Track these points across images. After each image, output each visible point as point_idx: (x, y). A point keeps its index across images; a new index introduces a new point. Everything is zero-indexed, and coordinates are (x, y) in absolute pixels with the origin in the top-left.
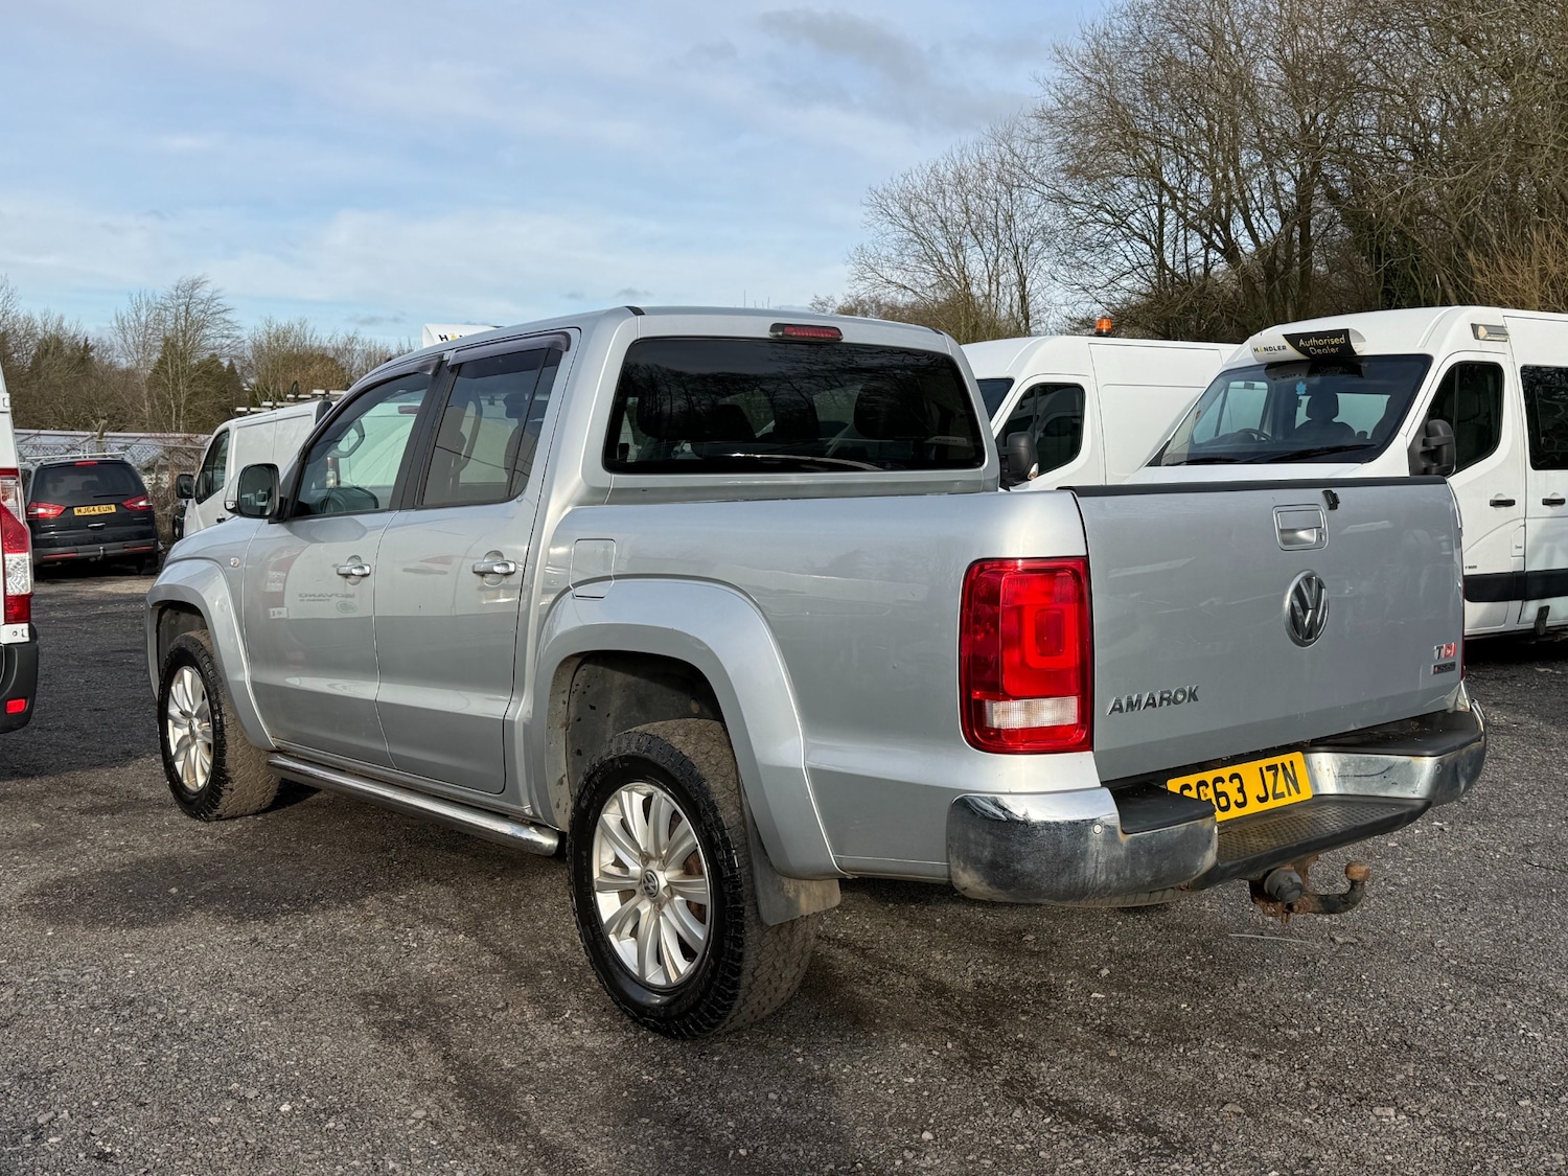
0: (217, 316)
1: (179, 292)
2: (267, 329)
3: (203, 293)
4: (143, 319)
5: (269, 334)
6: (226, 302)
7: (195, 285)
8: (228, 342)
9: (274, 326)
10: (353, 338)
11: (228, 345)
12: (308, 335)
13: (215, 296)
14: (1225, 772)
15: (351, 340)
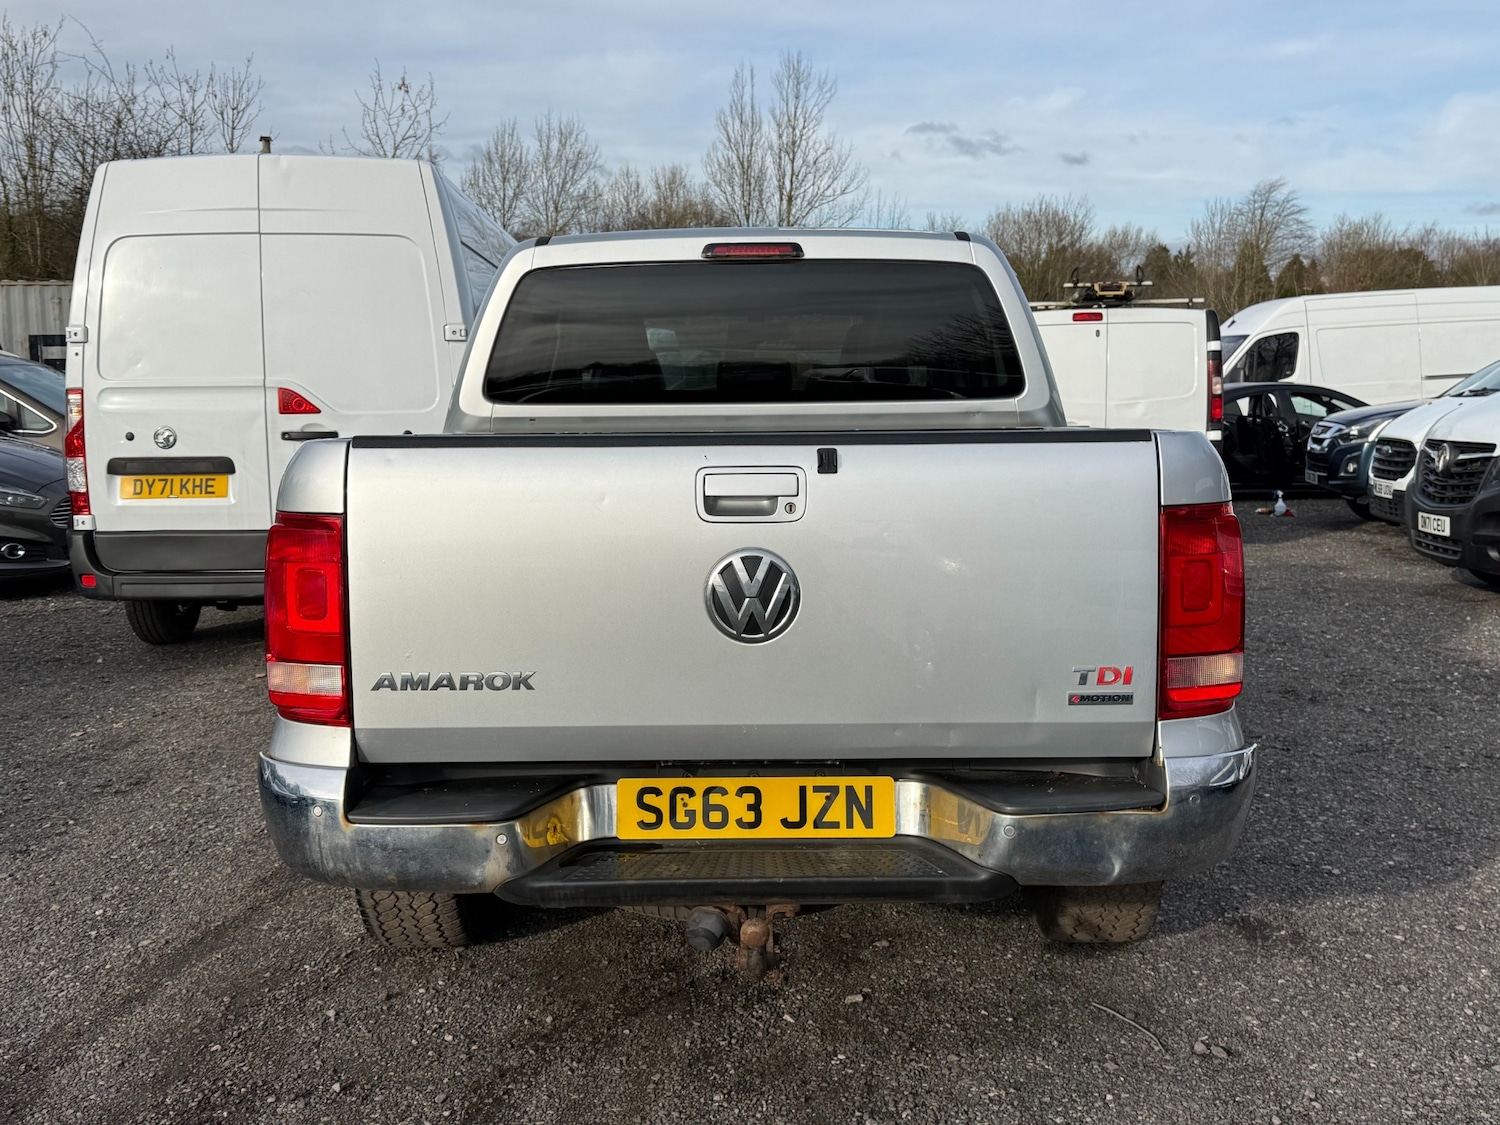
0: (1290, 218)
1: (1256, 196)
2: (1340, 226)
3: (1279, 195)
4: (1217, 225)
5: (1341, 231)
6: (1301, 203)
7: (1272, 188)
8: (1300, 242)
9: (1347, 223)
10: (1431, 230)
11: (1300, 245)
12: (1382, 230)
13: (1290, 198)
14: (732, 784)
15: (1428, 232)
